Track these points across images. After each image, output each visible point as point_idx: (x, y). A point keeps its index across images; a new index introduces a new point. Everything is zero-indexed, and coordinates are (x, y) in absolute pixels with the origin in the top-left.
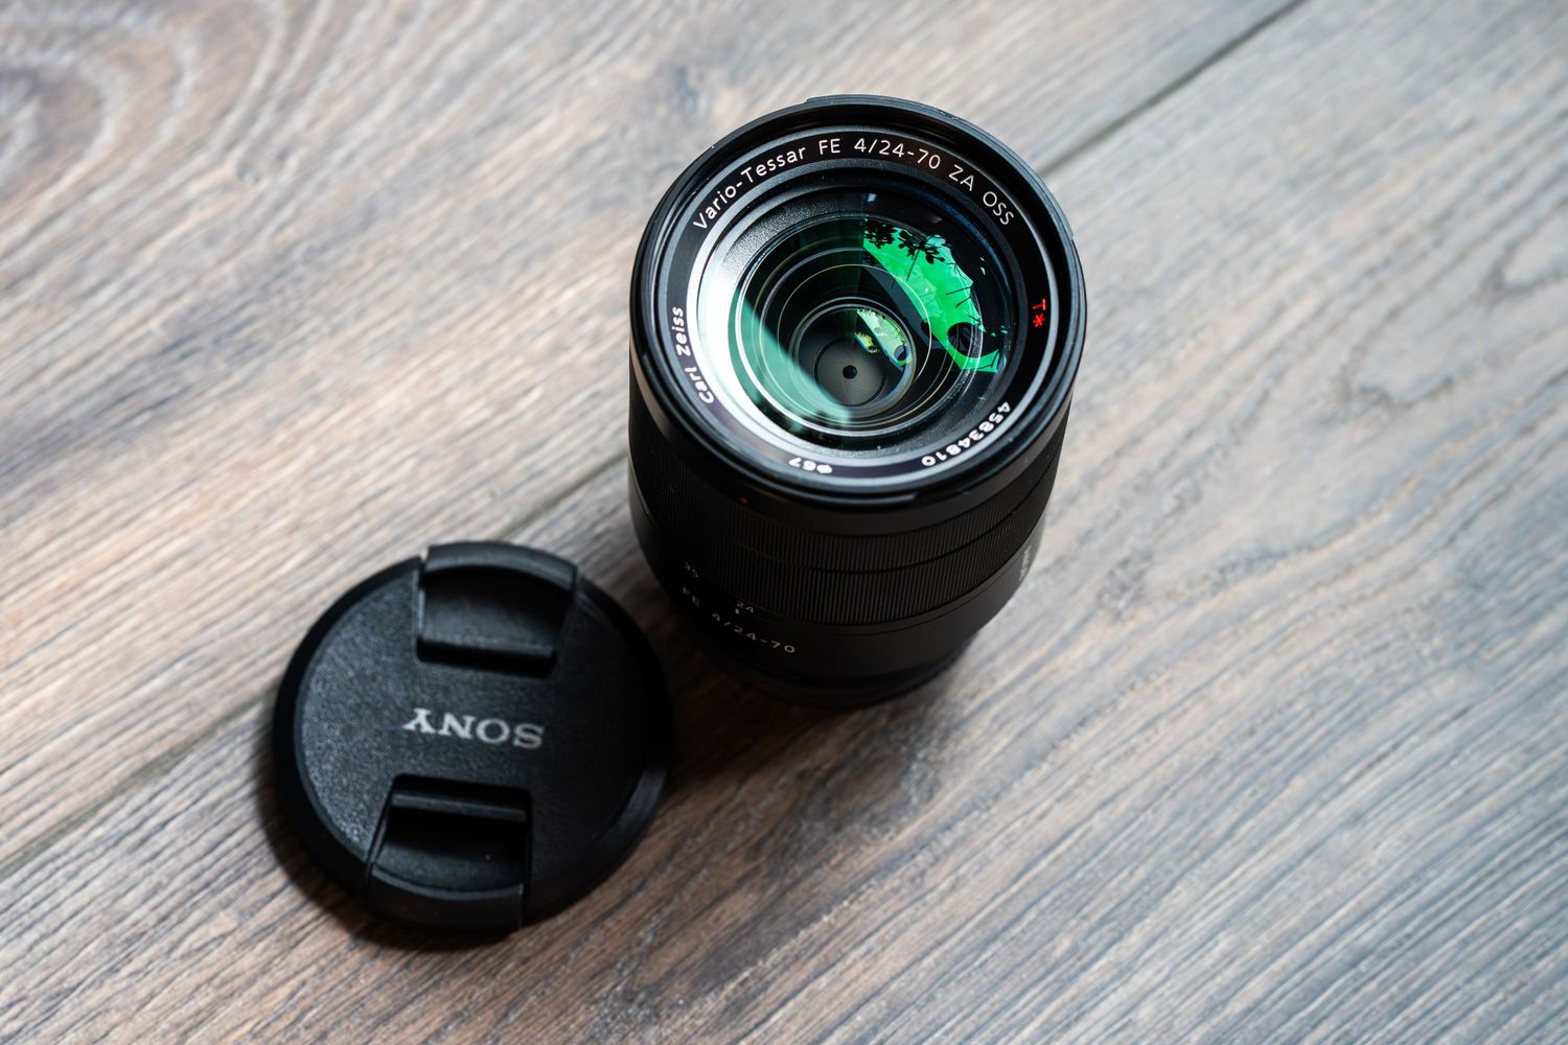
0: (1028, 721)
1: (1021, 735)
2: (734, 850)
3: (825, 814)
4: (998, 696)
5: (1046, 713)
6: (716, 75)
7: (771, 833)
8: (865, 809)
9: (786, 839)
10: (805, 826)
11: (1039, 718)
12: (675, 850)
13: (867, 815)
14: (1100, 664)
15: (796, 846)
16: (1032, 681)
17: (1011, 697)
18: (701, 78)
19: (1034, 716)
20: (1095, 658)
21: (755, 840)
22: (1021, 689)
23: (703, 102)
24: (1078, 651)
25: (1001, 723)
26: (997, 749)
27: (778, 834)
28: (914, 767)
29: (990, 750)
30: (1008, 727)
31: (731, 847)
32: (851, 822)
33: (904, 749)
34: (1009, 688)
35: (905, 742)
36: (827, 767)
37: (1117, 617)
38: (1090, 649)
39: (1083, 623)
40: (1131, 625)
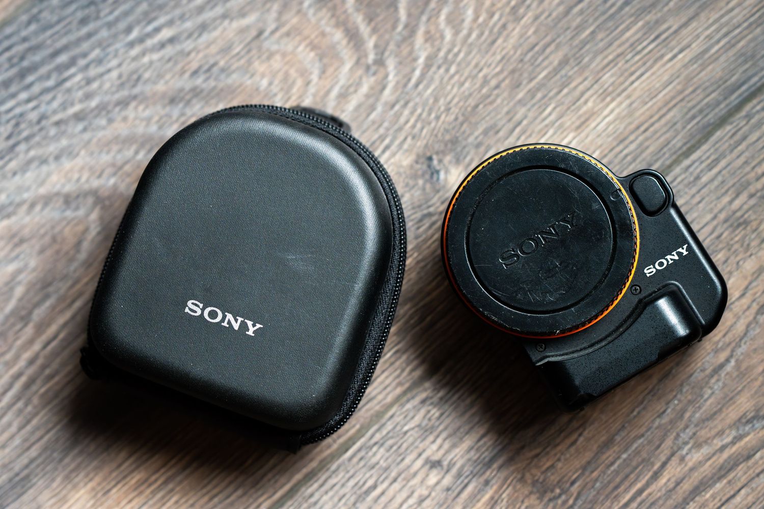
6: (447, 159)
14: (674, 489)
16: (639, 499)
18: (440, 161)
23: (442, 175)
24: (663, 481)
37: (682, 459)
38: (669, 480)
39: (664, 465)
40: (690, 464)
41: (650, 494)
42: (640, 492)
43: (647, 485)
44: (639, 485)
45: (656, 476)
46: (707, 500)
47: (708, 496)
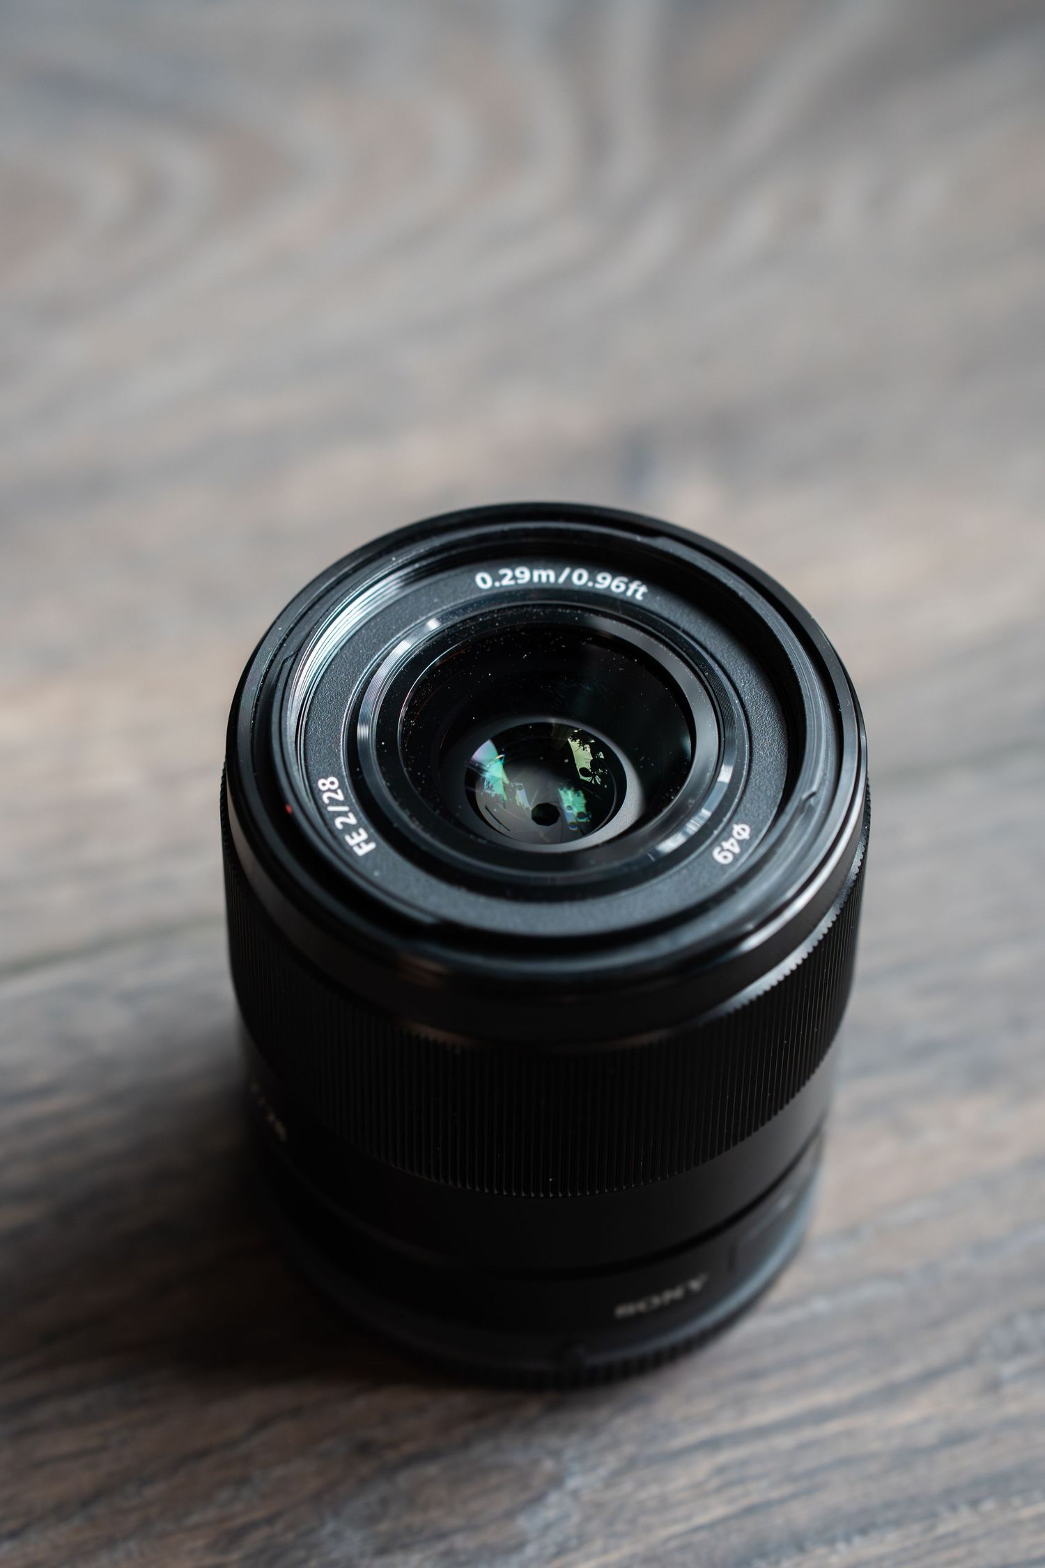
0: (775, 1494)
1: (751, 1510)
2: (197, 1527)
3: (373, 1519)
4: (736, 1438)
5: (809, 1492)
7: (270, 1520)
8: (441, 1536)
9: (290, 1536)
10: (330, 1527)
11: (794, 1496)
12: (99, 1494)
13: (441, 1546)
14: (932, 1449)
15: (301, 1554)
16: (808, 1433)
17: (757, 1447)
19: (787, 1489)
20: (928, 1435)
21: (240, 1521)
22: (785, 1441)
24: (905, 1416)
25: (728, 1479)
26: (700, 1519)
27: (279, 1526)
28: (554, 1497)
29: (688, 1517)
30: (737, 1490)
31: (195, 1518)
32: (406, 1547)
33: (548, 1465)
34: (761, 1432)
35: (556, 1454)
36: (409, 1448)
37: (993, 1386)
38: (926, 1421)
39: (929, 1377)
40: (1013, 1408)
41: (849, 1434)
42: (820, 1416)
43: (854, 1406)
44: (826, 1397)
45: (891, 1394)
46: (1019, 1523)
47: (1026, 1513)
